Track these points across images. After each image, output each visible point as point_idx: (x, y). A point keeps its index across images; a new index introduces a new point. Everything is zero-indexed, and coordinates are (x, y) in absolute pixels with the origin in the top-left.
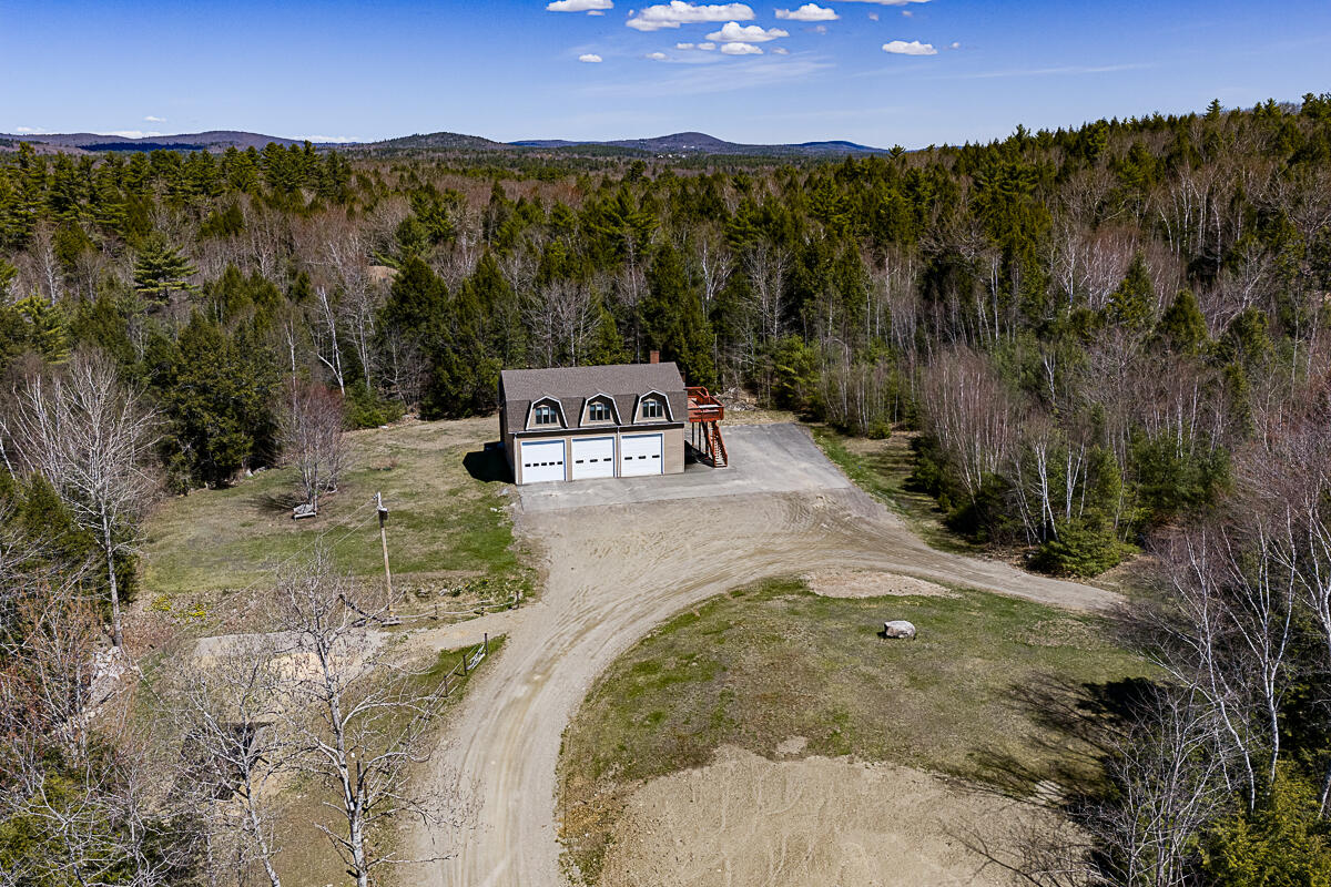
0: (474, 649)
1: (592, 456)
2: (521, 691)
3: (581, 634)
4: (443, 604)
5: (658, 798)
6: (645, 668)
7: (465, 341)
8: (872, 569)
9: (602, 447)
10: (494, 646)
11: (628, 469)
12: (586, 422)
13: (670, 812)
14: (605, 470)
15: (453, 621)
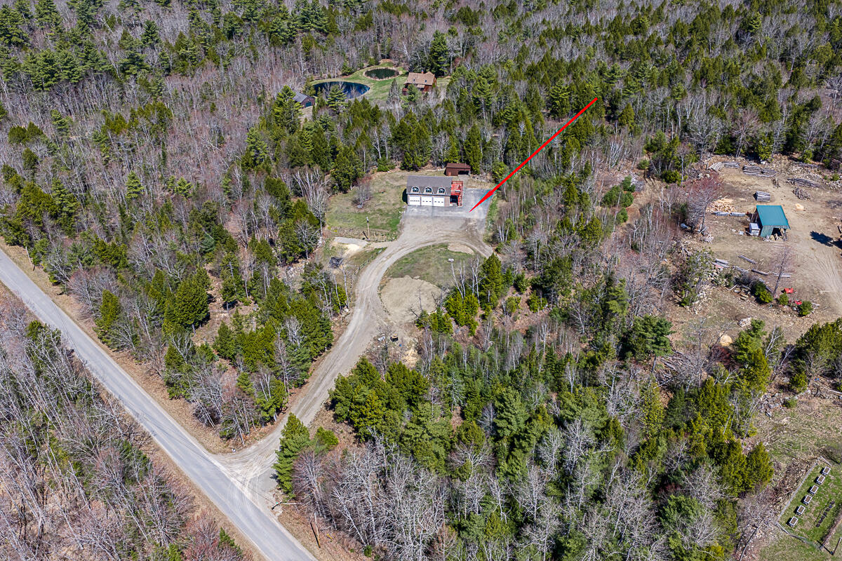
0: (380, 249)
1: (427, 201)
2: (384, 259)
3: (400, 250)
4: (380, 237)
5: (394, 281)
6: (406, 259)
7: (412, 151)
8: (465, 245)
9: (429, 199)
10: (384, 249)
11: (435, 204)
12: (425, 193)
13: (394, 284)
14: (430, 204)
15: (380, 242)
